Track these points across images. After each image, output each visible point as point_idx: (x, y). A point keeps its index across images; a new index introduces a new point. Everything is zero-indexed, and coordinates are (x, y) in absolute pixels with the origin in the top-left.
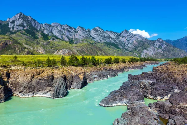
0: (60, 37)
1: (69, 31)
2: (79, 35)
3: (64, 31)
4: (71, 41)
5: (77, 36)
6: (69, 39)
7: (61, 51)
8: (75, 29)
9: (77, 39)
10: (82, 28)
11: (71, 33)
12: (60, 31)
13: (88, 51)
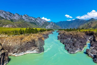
0: (4, 18)
1: (10, 15)
2: (16, 18)
3: (7, 15)
4: (12, 20)
5: (15, 18)
6: (10, 19)
7: (7, 25)
8: (14, 14)
9: (15, 20)
10: (18, 14)
11: (11, 17)
12: (5, 15)
13: (23, 26)
